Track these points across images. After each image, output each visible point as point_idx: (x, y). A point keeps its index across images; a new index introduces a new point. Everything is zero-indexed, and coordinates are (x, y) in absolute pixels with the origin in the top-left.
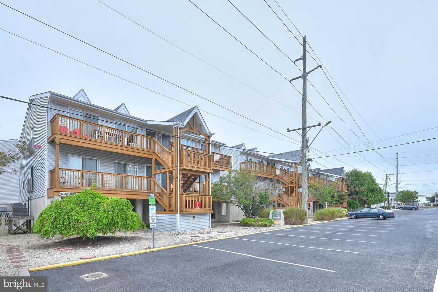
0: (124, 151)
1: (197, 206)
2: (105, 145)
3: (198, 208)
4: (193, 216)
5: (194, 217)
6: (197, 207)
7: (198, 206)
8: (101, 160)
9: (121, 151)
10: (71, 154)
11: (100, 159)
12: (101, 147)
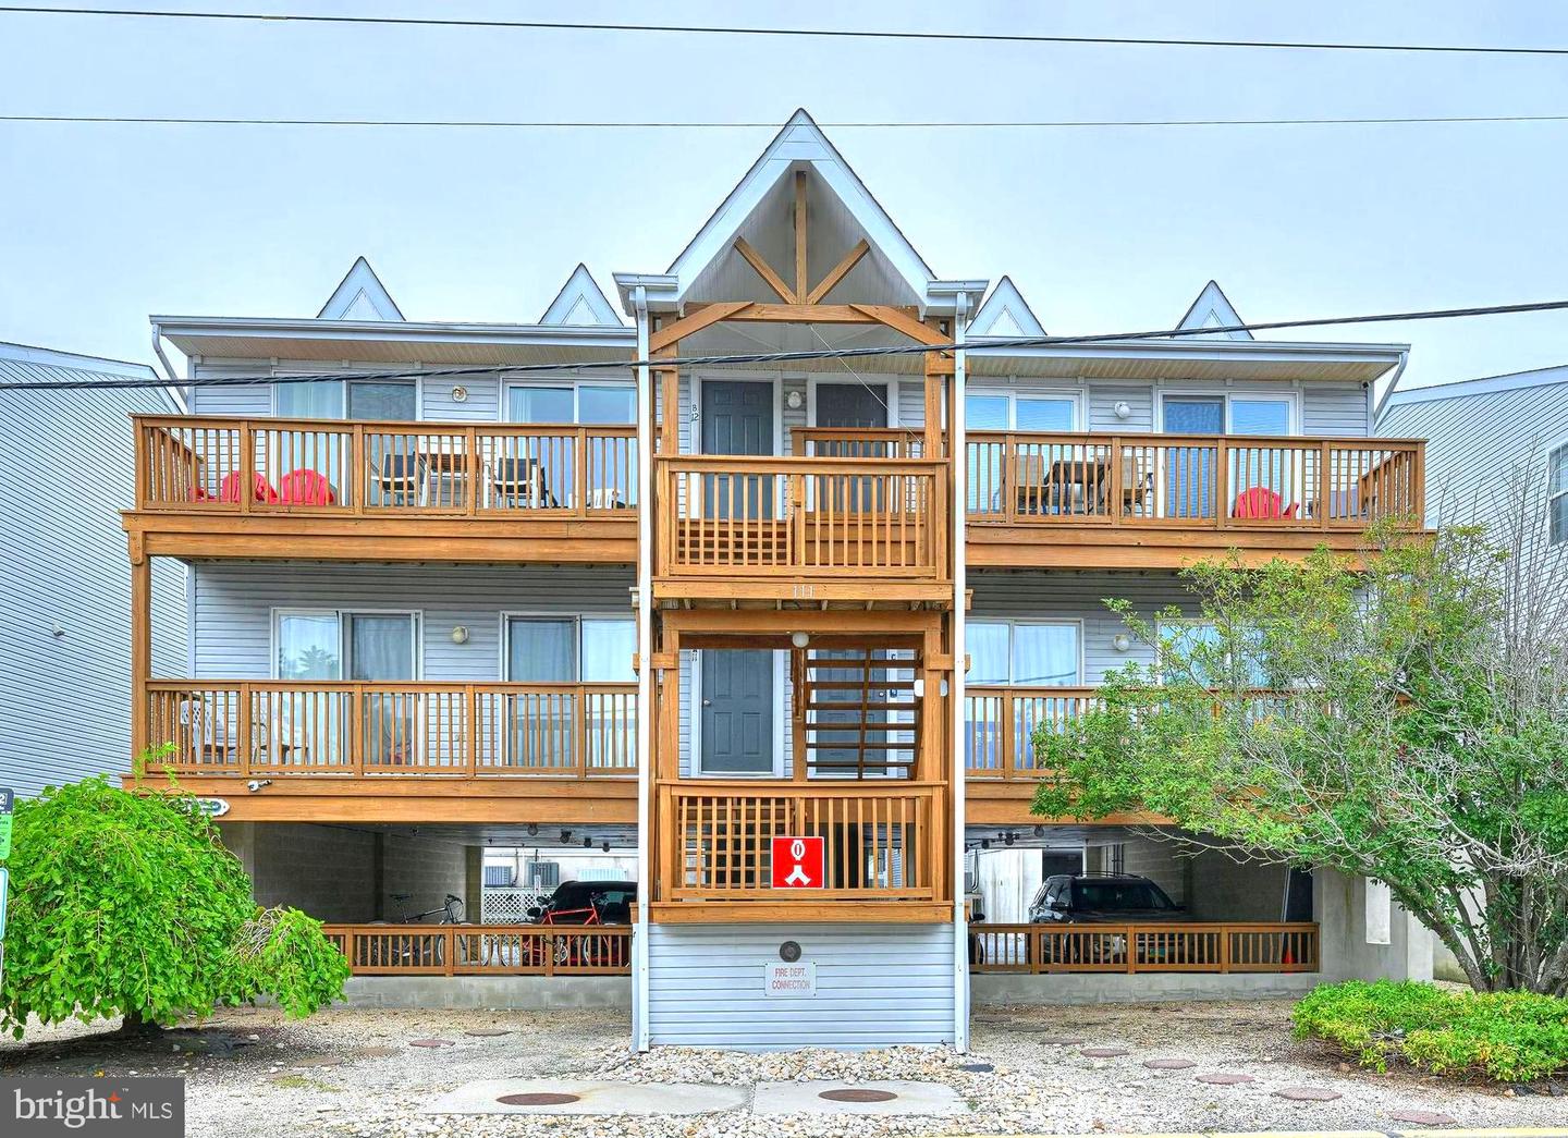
0: (474, 545)
1: (791, 871)
2: (363, 529)
3: (798, 883)
4: (784, 940)
5: (790, 953)
6: (790, 880)
7: (798, 872)
8: (428, 613)
9: (457, 545)
10: (285, 602)
11: (425, 610)
12: (343, 541)
